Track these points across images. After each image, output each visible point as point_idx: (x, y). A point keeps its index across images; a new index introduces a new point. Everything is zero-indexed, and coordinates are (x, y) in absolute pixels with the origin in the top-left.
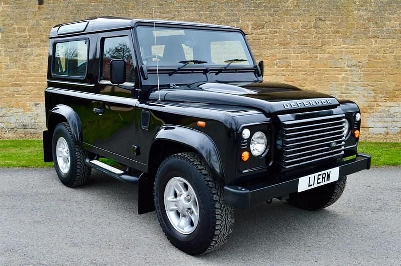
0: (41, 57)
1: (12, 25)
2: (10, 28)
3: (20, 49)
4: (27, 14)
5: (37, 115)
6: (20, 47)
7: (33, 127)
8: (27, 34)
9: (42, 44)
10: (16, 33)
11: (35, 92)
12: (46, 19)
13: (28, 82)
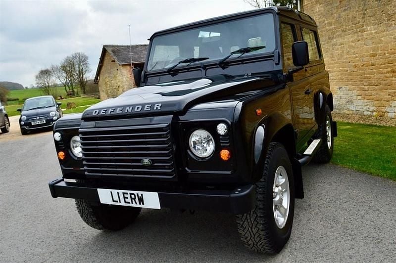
0: (343, 45)
1: (325, 21)
2: (323, 24)
3: (329, 41)
4: (333, 9)
5: (341, 97)
6: (329, 38)
7: (338, 108)
8: (333, 26)
9: (343, 34)
10: (327, 27)
11: (340, 77)
12: (345, 10)
13: (335, 69)
